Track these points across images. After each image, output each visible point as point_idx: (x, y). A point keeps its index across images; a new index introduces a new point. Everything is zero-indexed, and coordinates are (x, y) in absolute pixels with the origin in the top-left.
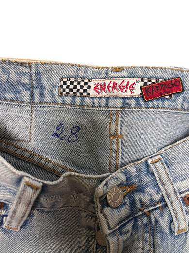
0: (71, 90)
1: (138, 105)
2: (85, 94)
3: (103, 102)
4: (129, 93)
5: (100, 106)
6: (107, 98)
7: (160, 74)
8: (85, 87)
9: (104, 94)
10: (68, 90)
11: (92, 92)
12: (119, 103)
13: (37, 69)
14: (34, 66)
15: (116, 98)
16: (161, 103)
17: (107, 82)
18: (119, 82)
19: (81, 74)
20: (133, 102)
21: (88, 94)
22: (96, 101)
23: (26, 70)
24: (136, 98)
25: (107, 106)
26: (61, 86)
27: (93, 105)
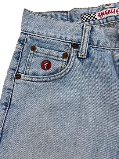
0: (87, 19)
2: (94, 19)
3: (105, 20)
5: (103, 23)
6: (106, 18)
8: (94, 16)
9: (104, 17)
10: (85, 19)
11: (98, 18)
12: (113, 18)
13: (70, 13)
14: (69, 12)
15: (111, 16)
17: (104, 11)
19: (90, 11)
21: (96, 19)
22: (101, 21)
23: (65, 14)
25: (107, 21)
26: (82, 18)
27: (100, 23)
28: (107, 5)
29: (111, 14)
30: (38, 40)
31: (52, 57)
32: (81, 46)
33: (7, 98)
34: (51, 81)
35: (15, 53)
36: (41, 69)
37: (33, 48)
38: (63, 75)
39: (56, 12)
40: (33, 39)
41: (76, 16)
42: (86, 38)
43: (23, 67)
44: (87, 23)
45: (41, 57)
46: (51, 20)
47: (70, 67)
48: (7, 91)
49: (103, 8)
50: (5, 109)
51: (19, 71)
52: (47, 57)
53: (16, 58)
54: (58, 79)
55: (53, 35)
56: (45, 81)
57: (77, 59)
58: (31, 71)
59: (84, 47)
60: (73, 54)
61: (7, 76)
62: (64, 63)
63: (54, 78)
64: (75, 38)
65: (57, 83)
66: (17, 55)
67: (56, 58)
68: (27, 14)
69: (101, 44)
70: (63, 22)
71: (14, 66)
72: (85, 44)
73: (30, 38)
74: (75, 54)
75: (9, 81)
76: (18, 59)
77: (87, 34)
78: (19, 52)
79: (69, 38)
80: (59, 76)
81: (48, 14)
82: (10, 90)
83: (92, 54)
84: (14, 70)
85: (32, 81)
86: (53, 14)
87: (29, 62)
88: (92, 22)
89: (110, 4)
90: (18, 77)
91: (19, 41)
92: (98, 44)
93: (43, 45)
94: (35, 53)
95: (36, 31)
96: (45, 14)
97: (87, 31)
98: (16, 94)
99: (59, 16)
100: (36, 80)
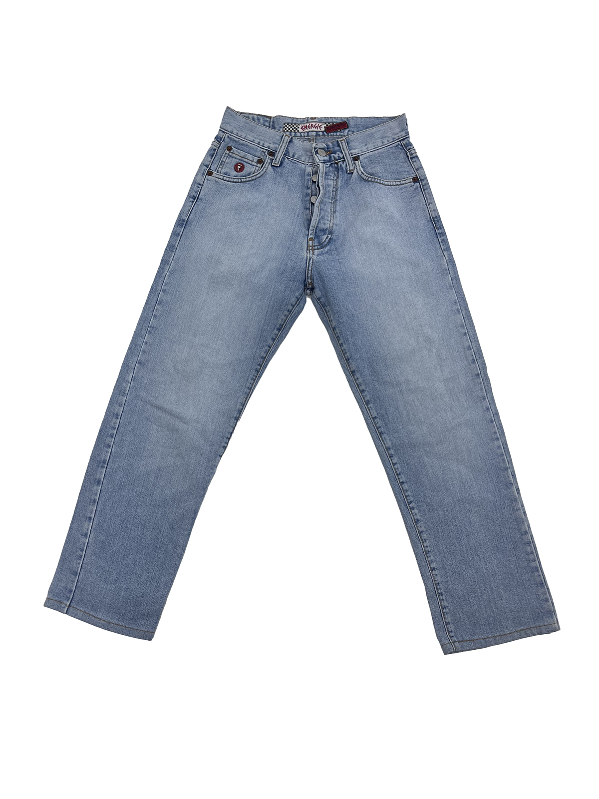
0: (289, 129)
1: (324, 135)
2: (296, 131)
3: (306, 134)
4: (319, 130)
5: (304, 136)
6: (308, 132)
7: (334, 120)
8: (297, 128)
9: (306, 130)
10: (287, 129)
11: (300, 130)
12: (314, 134)
13: (273, 120)
14: (272, 118)
15: (313, 131)
16: (335, 134)
17: (308, 125)
18: (314, 124)
19: (294, 122)
20: (321, 133)
21: (298, 131)
22: (302, 134)
23: (268, 120)
24: (323, 132)
25: (308, 136)
26: (284, 127)
27: (301, 136)
28: (312, 118)
29: (313, 129)
30: (236, 141)
31: (246, 160)
32: (276, 155)
33: (196, 192)
34: (241, 182)
35: (210, 150)
36: (234, 170)
37: (229, 149)
38: (254, 178)
39: (259, 115)
40: (231, 139)
41: (278, 124)
42: (283, 148)
43: (216, 166)
44: (288, 133)
45: (236, 158)
46: (252, 123)
47: (262, 173)
48: (196, 185)
49: (308, 120)
50: (193, 202)
51: (211, 168)
52: (242, 160)
53: (210, 155)
54: (249, 181)
55: (252, 139)
56: (236, 182)
57: (270, 166)
58: (223, 171)
59: (279, 156)
60: (268, 159)
61: (199, 170)
62: (257, 168)
63: (245, 180)
64: (272, 146)
65: (247, 185)
66: (212, 152)
67: (250, 162)
68: (229, 113)
69: (296, 157)
70: (264, 128)
71: (207, 163)
72: (280, 153)
73: (228, 137)
74: (269, 161)
75: (200, 176)
76: (213, 156)
77: (284, 145)
78: (215, 150)
79: (266, 145)
80: (250, 179)
81: (251, 116)
82: (200, 185)
83: (285, 164)
84: (207, 166)
85: (223, 179)
86: (255, 116)
87: (222, 161)
88: (293, 134)
89: (315, 118)
90: (210, 173)
91: (215, 138)
92: (293, 156)
93: (239, 147)
94: (231, 154)
95: (235, 132)
96: (247, 115)
97: (285, 141)
98: (204, 190)
99: (262, 121)
100: (228, 179)
